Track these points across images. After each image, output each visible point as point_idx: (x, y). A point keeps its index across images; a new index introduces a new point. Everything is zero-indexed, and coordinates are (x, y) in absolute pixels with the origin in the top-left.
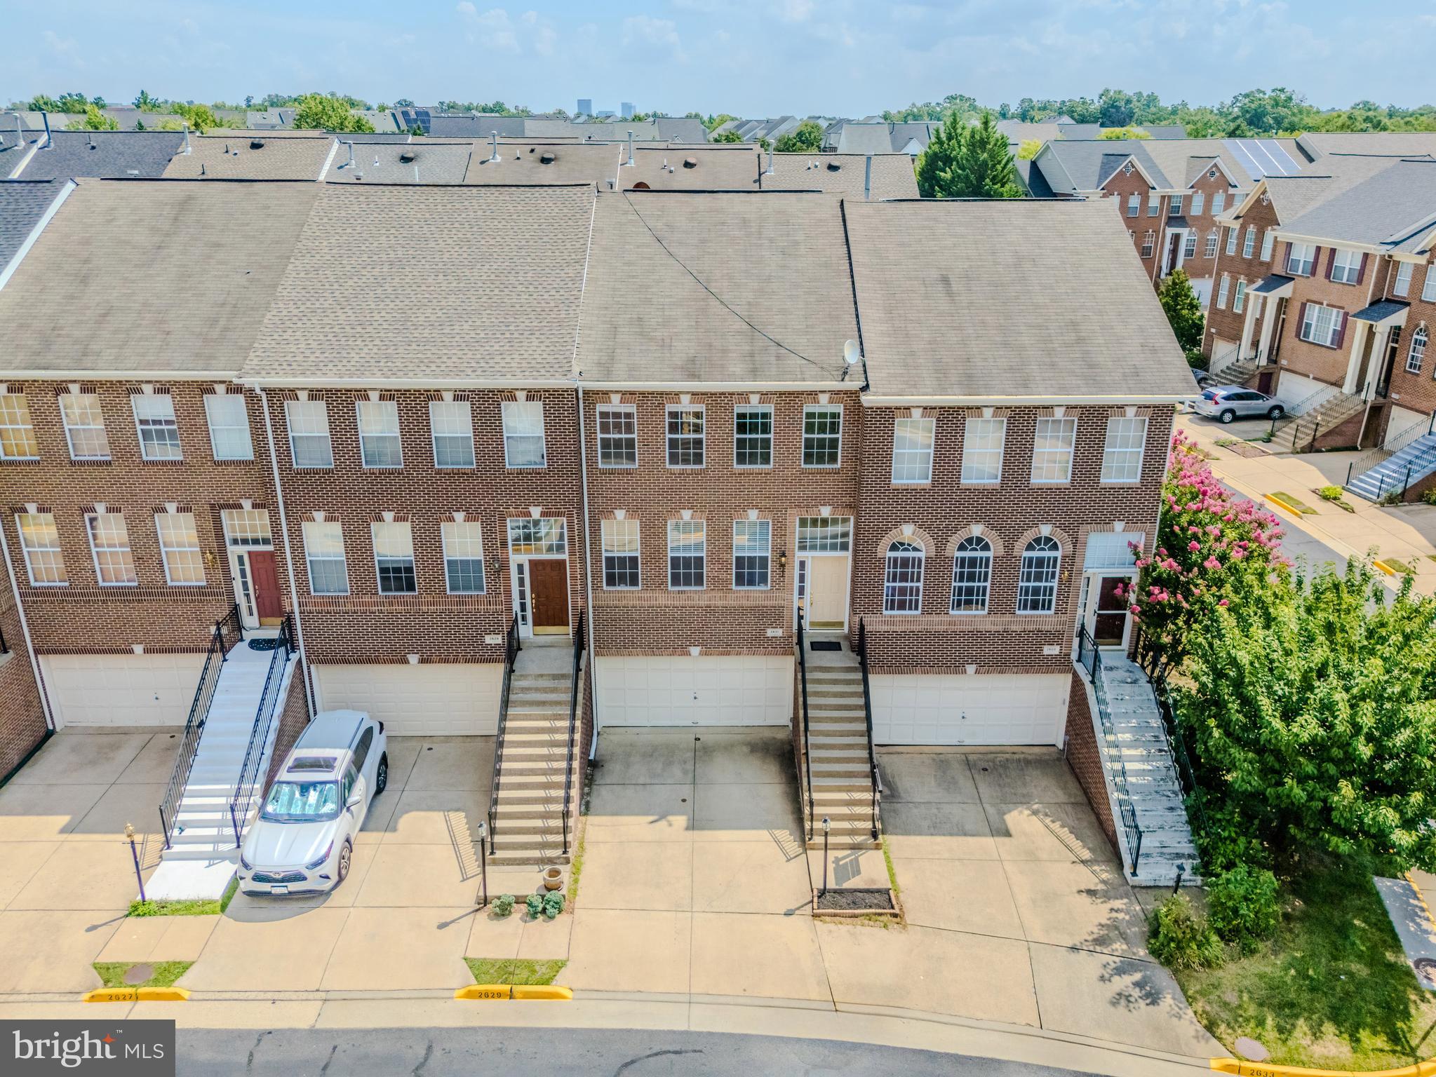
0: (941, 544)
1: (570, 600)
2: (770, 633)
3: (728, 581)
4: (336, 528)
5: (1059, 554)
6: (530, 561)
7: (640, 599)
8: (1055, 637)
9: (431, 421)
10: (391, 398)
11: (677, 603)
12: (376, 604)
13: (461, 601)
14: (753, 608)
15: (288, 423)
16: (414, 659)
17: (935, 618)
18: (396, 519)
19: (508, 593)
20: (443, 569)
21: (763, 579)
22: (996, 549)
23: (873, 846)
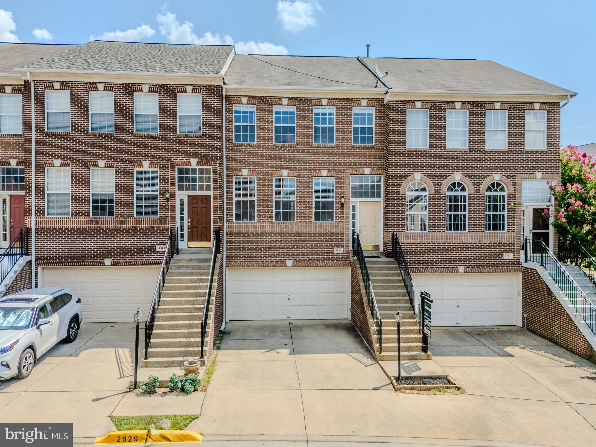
0: (438, 186)
1: (212, 221)
2: (336, 251)
3: (309, 216)
4: (68, 170)
5: (505, 193)
6: (189, 196)
7: (256, 227)
8: (509, 247)
9: (134, 104)
10: (111, 89)
11: (279, 230)
12: (87, 222)
13: (143, 222)
14: (325, 234)
15: (46, 103)
16: (108, 262)
17: (437, 234)
18: (106, 166)
19: (173, 216)
20: (133, 198)
21: (331, 216)
22: (470, 189)
23: (425, 357)
